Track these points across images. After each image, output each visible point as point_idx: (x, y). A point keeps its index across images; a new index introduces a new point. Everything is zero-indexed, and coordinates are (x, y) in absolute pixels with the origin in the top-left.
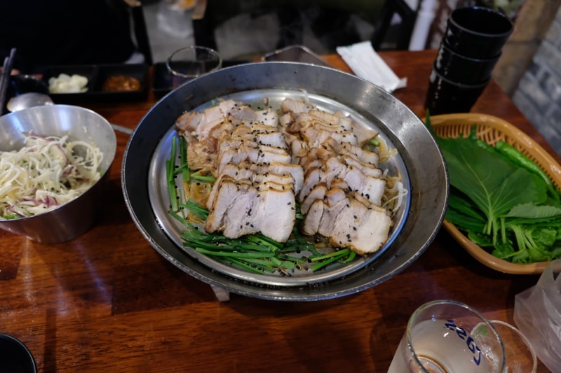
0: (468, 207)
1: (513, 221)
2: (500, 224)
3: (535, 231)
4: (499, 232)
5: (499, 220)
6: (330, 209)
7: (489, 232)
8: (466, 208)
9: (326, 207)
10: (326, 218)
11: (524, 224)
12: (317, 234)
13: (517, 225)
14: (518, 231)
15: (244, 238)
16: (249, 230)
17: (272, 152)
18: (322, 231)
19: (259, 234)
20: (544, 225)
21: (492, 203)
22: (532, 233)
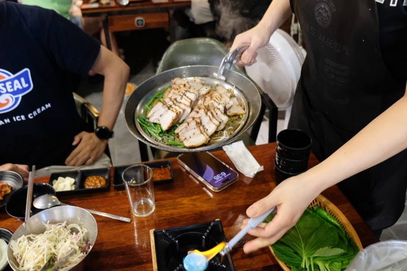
0: (292, 252)
1: (318, 259)
2: (310, 261)
3: (331, 263)
4: (310, 266)
5: (309, 259)
6: (188, 127)
7: (304, 267)
8: (291, 253)
9: (187, 125)
10: (184, 130)
11: (324, 260)
12: (178, 134)
13: (320, 261)
14: (320, 264)
15: (155, 124)
16: (158, 122)
17: (186, 100)
18: (180, 134)
19: (160, 125)
20: (335, 260)
21: (305, 249)
22: (329, 265)
